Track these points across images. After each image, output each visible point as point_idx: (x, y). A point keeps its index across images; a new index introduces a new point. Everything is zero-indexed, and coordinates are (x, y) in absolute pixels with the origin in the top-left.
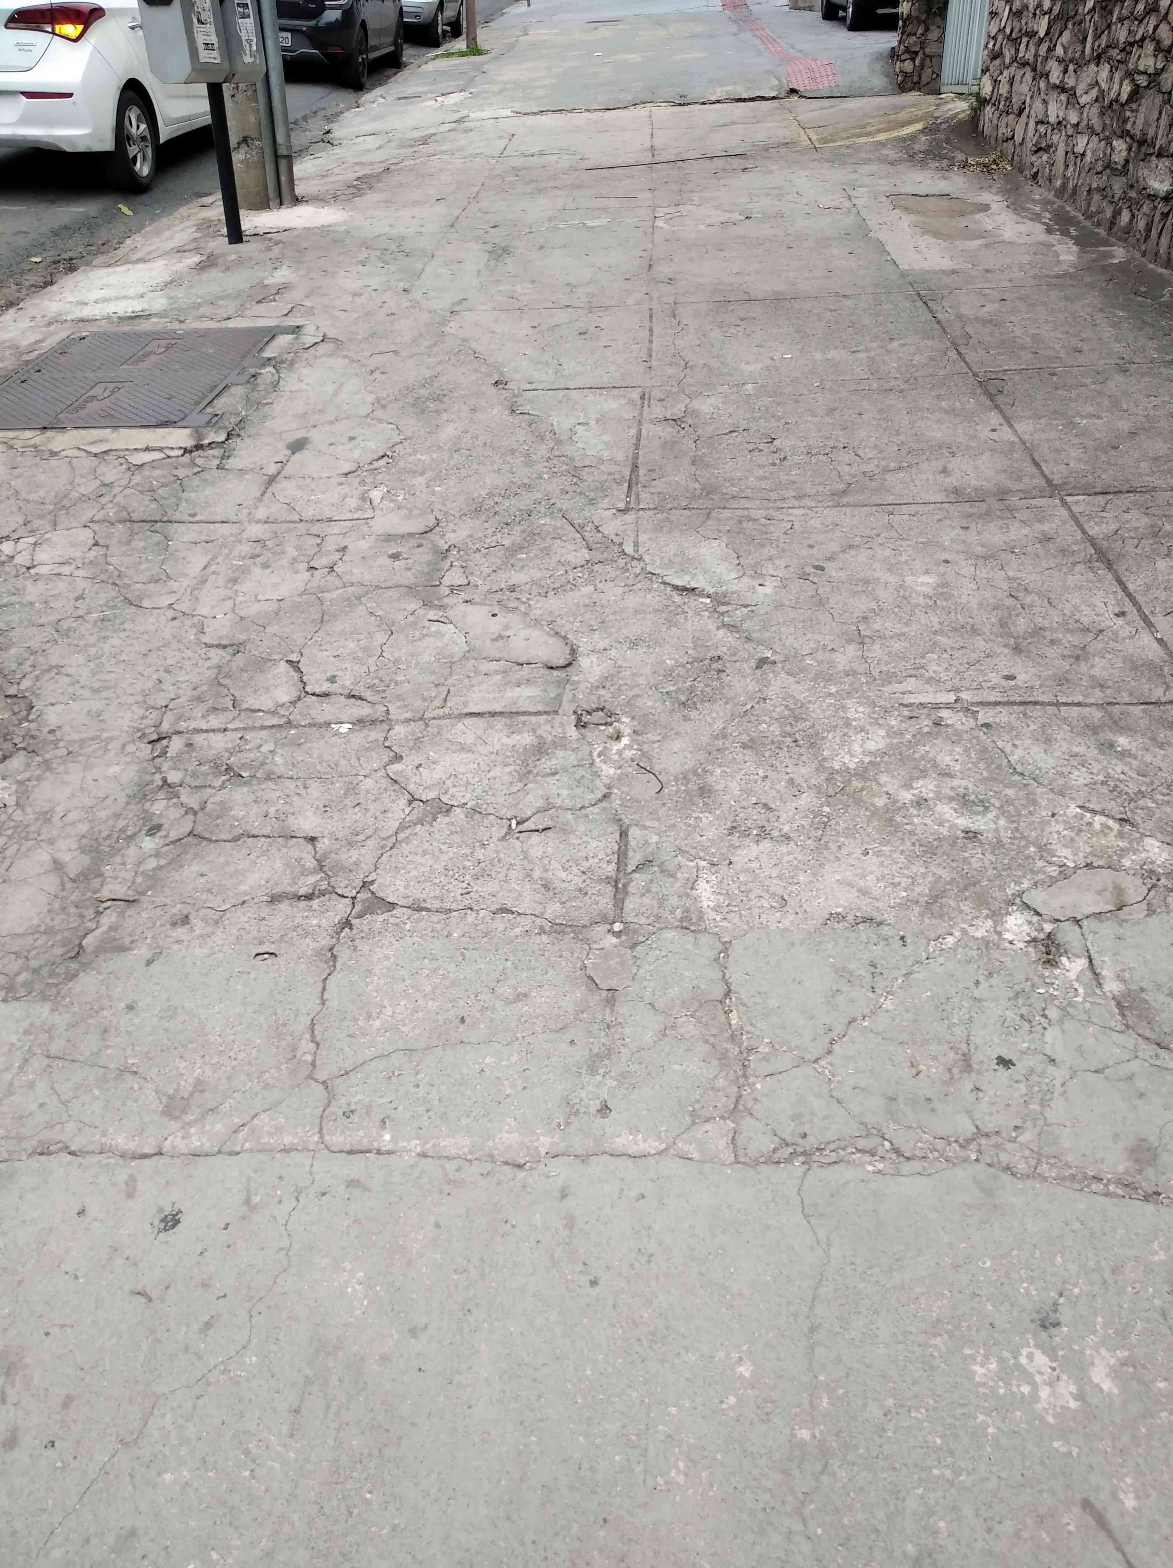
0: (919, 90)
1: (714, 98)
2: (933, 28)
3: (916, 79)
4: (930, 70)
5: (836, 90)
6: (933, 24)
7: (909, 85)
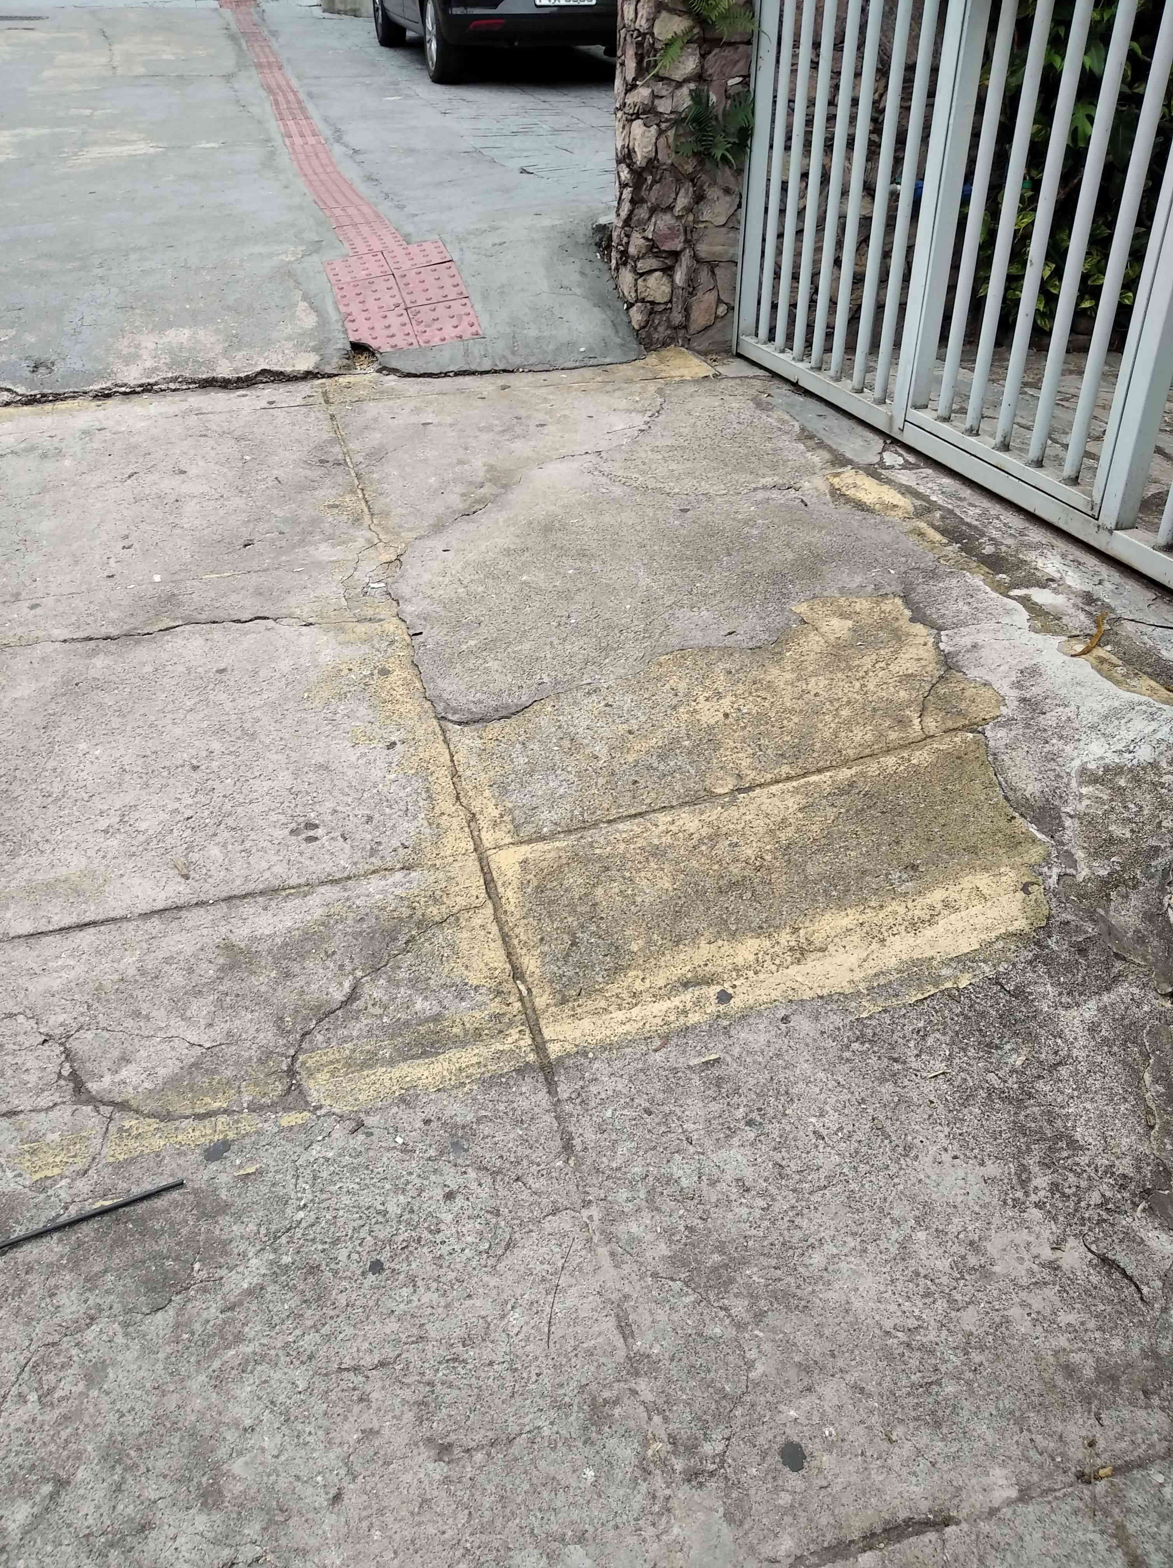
0: (687, 343)
1: (133, 376)
2: (713, 193)
3: (677, 317)
4: (711, 297)
5: (477, 350)
6: (714, 183)
7: (662, 332)
